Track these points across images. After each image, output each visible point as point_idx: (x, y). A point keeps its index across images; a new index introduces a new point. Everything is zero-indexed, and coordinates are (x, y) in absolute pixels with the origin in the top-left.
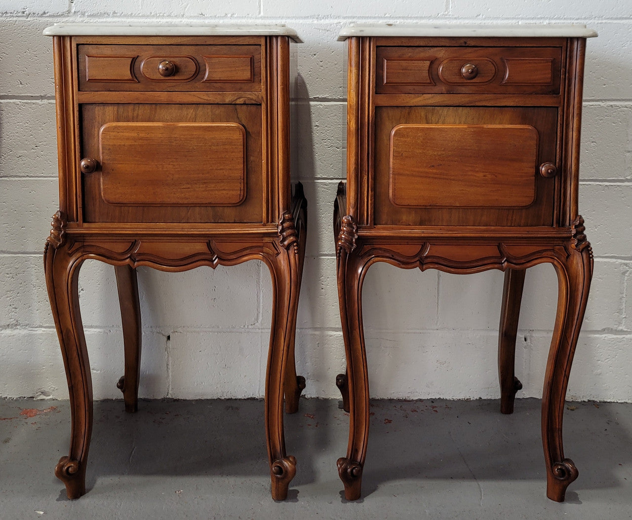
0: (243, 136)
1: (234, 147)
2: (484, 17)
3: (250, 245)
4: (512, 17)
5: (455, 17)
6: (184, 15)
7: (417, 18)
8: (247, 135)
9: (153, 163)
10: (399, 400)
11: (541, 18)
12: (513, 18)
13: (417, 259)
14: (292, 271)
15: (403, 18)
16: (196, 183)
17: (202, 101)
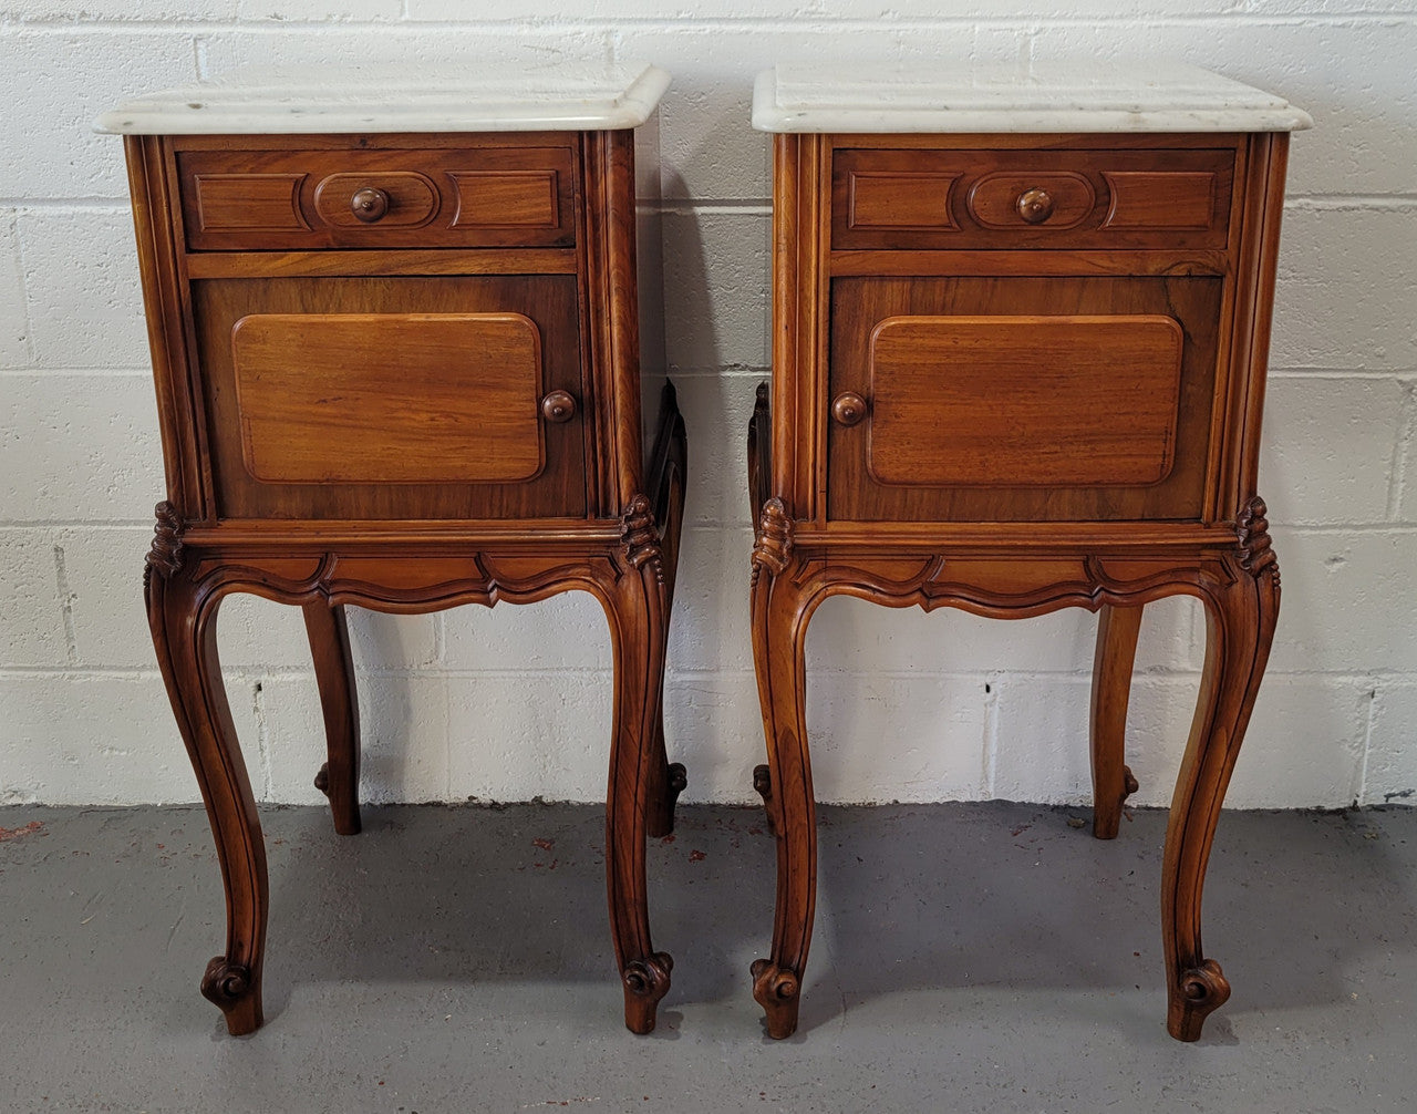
0: (1178, 345)
1: (1158, 367)
3: (1175, 565)
8: (1186, 343)
9: (983, 402)
16: (1071, 443)
17: (1097, 270)
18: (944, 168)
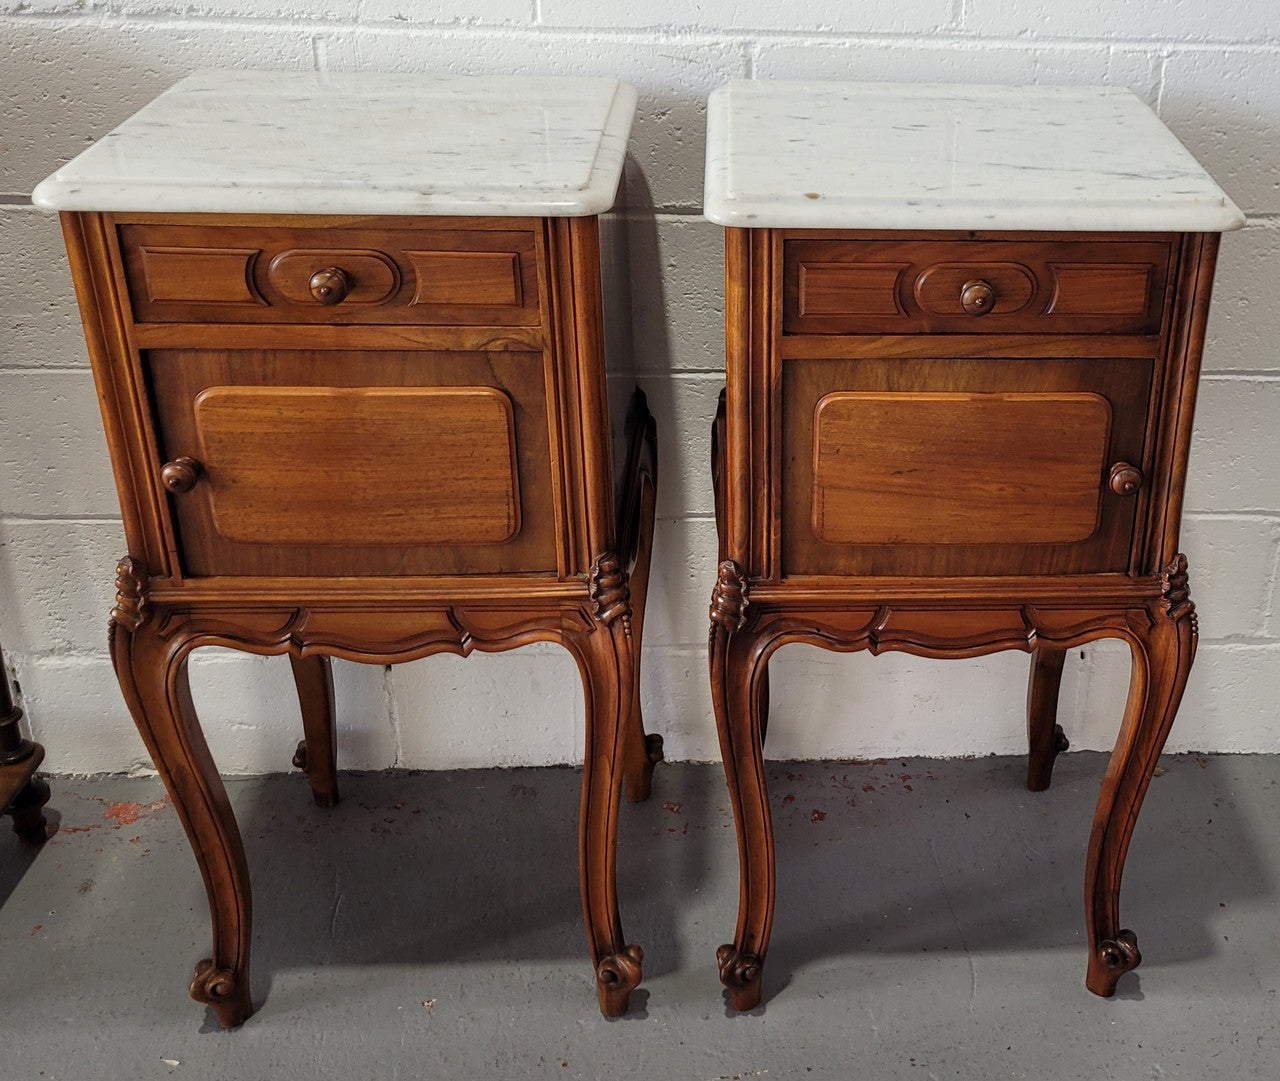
0: (507, 414)
1: (489, 436)
2: (1035, 35)
3: (535, 615)
4: (1096, 36)
5: (970, 34)
6: (357, 17)
7: (889, 35)
8: (515, 411)
9: (318, 469)
10: (843, 763)
11: (1158, 40)
12: (1098, 40)
13: (866, 634)
14: (621, 664)
15: (859, 35)
16: (415, 507)
17: (414, 346)
18: (240, 245)
